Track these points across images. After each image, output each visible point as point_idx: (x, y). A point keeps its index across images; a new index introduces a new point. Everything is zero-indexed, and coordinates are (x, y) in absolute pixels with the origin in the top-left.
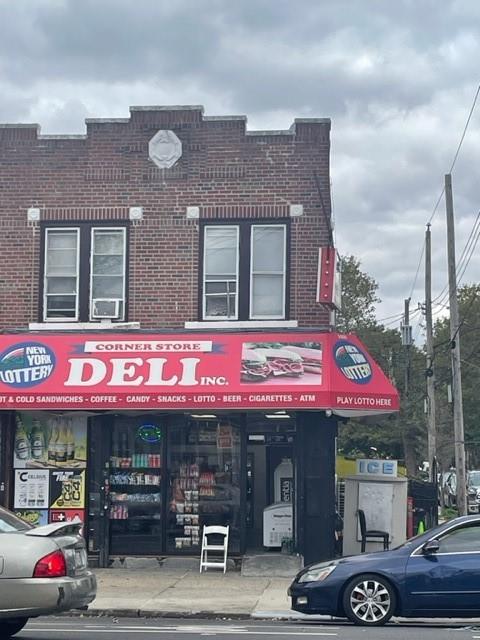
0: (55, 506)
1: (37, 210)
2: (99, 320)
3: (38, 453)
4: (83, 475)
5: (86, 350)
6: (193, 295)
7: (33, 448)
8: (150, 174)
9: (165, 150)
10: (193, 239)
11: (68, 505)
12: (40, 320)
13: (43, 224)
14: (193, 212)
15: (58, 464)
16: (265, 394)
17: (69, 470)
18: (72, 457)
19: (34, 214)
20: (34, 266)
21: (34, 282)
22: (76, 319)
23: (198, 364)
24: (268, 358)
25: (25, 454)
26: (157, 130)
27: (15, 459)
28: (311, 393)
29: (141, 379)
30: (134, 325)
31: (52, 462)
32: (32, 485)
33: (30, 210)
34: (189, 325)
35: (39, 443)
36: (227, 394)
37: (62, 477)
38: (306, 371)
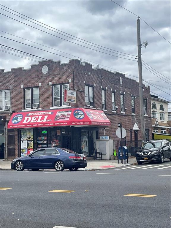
0: (28, 148)
1: (23, 86)
2: (34, 108)
3: (25, 137)
4: (33, 141)
5: (29, 115)
6: (51, 101)
7: (24, 136)
8: (42, 75)
9: (45, 70)
10: (51, 89)
11: (30, 148)
12: (24, 109)
13: (24, 88)
14: (50, 83)
15: (29, 139)
16: (58, 123)
17: (30, 140)
18: (31, 138)
19: (22, 86)
20: (23, 98)
21: (23, 101)
22: (31, 108)
23: (48, 117)
24: (61, 115)
25: (23, 137)
26: (43, 66)
27: (21, 139)
28: (66, 122)
29: (36, 121)
30: (40, 109)
31: (27, 139)
32: (24, 144)
33: (21, 86)
34: (51, 108)
35: (25, 135)
36: (51, 123)
37: (29, 142)
38: (67, 117)
